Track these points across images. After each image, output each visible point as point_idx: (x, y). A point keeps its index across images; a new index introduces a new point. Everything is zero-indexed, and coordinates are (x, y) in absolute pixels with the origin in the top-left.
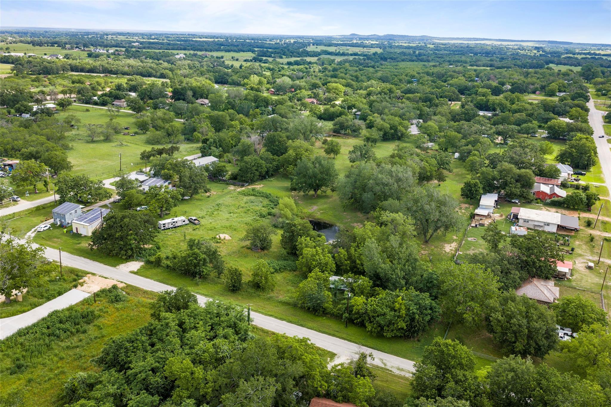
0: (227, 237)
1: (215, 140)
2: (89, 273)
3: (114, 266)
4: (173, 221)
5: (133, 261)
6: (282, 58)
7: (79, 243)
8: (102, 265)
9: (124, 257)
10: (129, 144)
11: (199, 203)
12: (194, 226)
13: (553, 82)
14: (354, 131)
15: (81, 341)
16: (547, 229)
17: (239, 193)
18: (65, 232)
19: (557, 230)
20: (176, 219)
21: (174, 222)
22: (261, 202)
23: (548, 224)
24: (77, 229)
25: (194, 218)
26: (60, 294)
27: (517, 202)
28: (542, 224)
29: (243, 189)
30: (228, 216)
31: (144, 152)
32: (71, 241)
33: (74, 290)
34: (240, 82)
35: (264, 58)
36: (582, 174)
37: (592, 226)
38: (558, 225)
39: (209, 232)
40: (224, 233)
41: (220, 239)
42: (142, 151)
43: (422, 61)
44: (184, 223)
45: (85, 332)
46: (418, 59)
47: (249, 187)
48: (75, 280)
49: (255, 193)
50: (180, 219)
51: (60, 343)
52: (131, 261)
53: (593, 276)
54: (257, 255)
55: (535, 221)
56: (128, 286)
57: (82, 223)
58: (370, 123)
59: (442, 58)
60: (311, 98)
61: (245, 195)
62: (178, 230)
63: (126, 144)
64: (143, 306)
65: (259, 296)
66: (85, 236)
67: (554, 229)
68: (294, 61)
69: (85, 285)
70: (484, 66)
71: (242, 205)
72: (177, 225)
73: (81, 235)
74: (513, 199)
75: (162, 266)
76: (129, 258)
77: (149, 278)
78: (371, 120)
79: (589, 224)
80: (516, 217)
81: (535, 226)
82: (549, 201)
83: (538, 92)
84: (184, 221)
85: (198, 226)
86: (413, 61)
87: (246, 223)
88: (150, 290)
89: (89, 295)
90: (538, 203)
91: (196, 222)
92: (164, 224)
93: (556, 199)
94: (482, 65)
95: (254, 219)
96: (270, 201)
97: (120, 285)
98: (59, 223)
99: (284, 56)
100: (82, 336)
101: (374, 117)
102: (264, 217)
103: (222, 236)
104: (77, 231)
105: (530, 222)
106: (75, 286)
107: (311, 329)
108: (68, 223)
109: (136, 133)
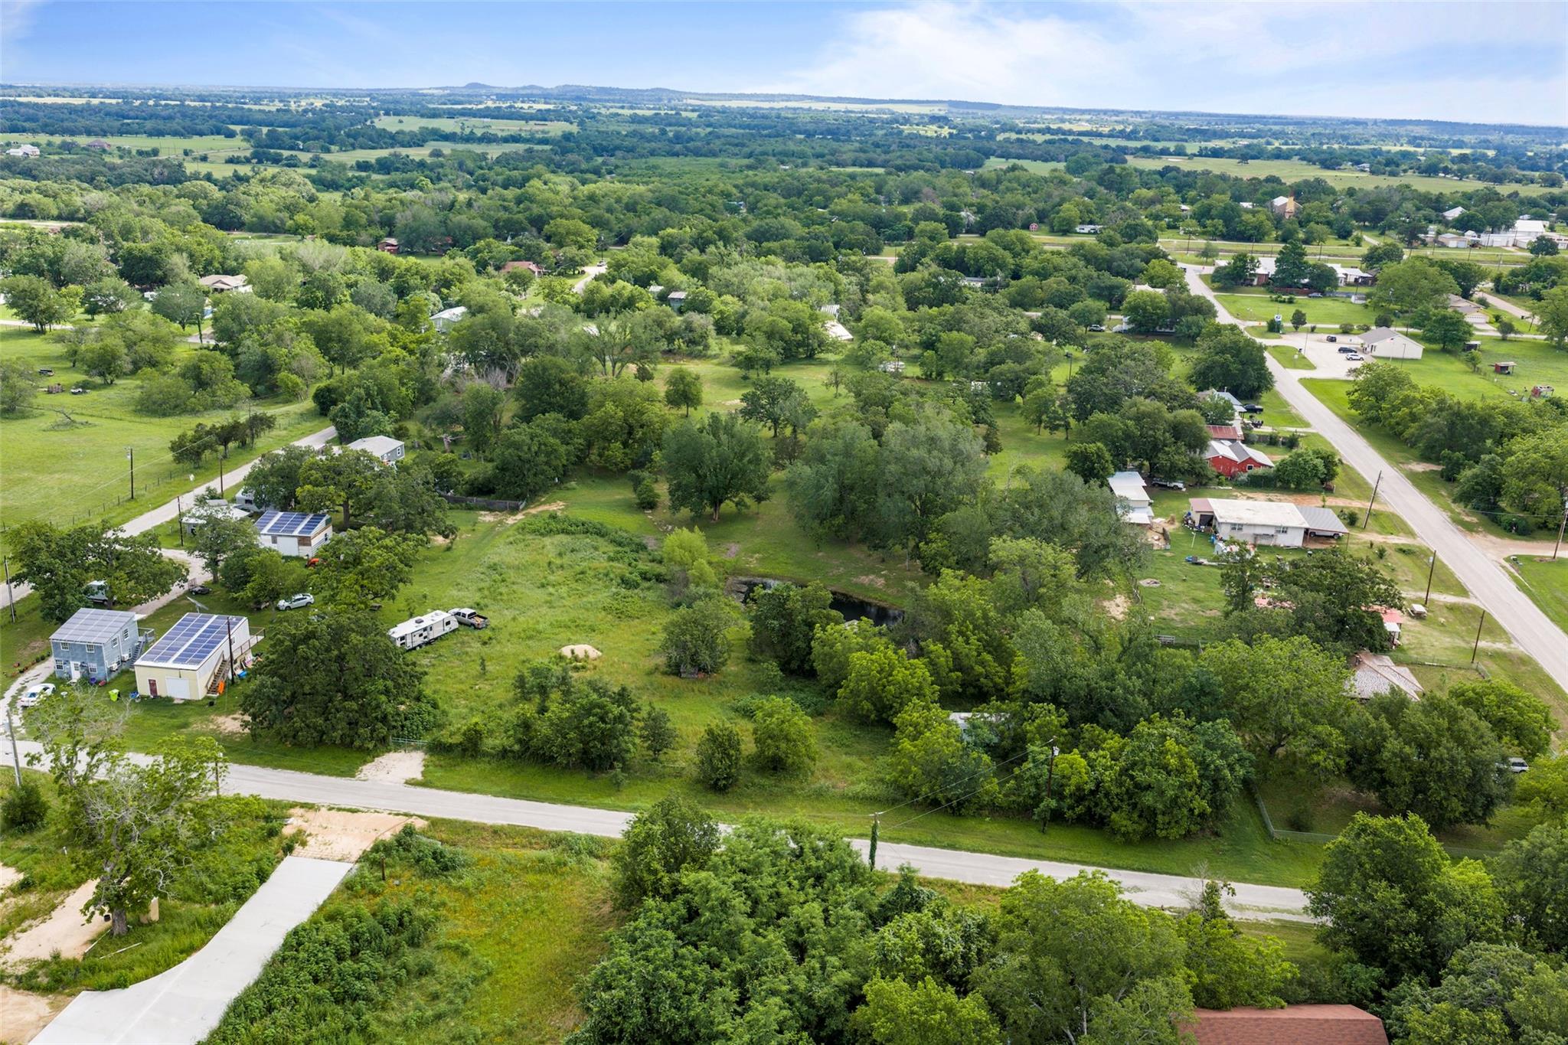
0: (593, 653)
2: (293, 805)
3: (350, 773)
4: (423, 625)
5: (389, 751)
6: (328, 151)
7: (185, 725)
8: (308, 777)
9: (371, 746)
10: (91, 420)
12: (476, 632)
14: (691, 342)
15: (435, 997)
16: (1282, 540)
17: (522, 529)
18: (114, 698)
19: (1305, 539)
20: (428, 619)
21: (425, 629)
22: (596, 549)
23: (1284, 530)
24: (153, 684)
25: (468, 611)
26: (263, 877)
27: (1180, 485)
28: (1272, 532)
29: (520, 516)
30: (540, 595)
31: (182, 437)
32: (155, 721)
33: (288, 858)
34: (283, 222)
35: (286, 153)
36: (1255, 411)
37: (1358, 524)
38: (1307, 531)
39: (530, 643)
40: (569, 641)
41: (576, 659)
42: (175, 438)
43: (697, 153)
44: (447, 629)
45: (424, 971)
46: (687, 149)
47: (533, 511)
48: (272, 833)
49: (553, 526)
50: (436, 620)
51: (385, 1016)
52: (383, 753)
53: (1436, 633)
54: (704, 687)
55: (1255, 525)
56: (435, 823)
57: (170, 664)
58: (722, 318)
59: (743, 145)
60: (518, 259)
61: (542, 535)
62: (443, 648)
63: (84, 419)
64: (525, 869)
65: (791, 791)
66: (187, 703)
67: (1297, 540)
68: (379, 161)
69: (311, 841)
70: (854, 165)
71: (558, 561)
72: (432, 635)
73: (169, 700)
74: (1174, 479)
75: (485, 754)
76: (383, 745)
77: (475, 791)
78: (721, 312)
79: (1352, 520)
80: (1209, 520)
81: (1256, 536)
82: (1244, 477)
83: (1034, 226)
84: (448, 623)
85: (488, 633)
86: (677, 155)
87: (604, 609)
88: (505, 823)
89: (348, 866)
90: (1220, 484)
91: (477, 621)
92: (403, 638)
94: (850, 162)
95: (618, 594)
96: (613, 541)
97: (419, 824)
98: (76, 676)
99: (333, 147)
100: (431, 984)
102: (636, 586)
103: (580, 649)
104: (154, 691)
105: (1245, 530)
106: (289, 849)
108: (111, 671)
109: (85, 386)
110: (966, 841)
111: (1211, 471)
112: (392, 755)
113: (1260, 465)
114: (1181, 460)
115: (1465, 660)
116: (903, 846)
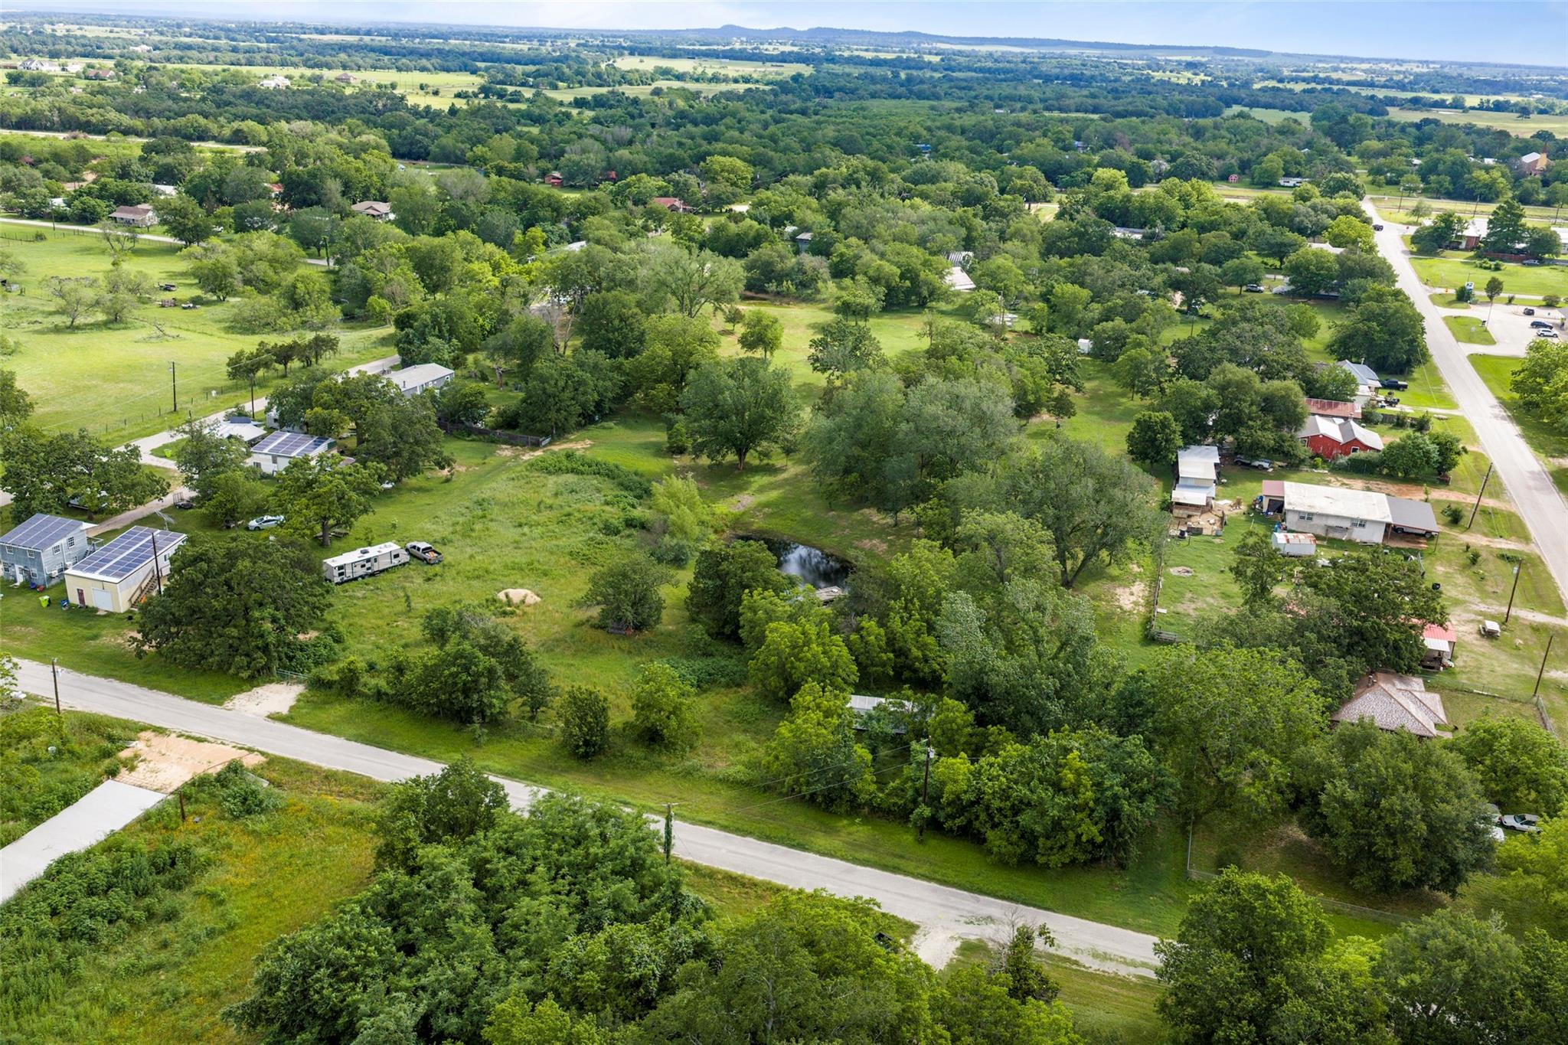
0: (532, 598)
1: (434, 317)
2: (144, 729)
3: (218, 700)
4: (367, 556)
5: (271, 682)
6: (556, 88)
7: (95, 637)
8: (179, 701)
9: (245, 675)
10: (183, 334)
11: (423, 500)
12: (426, 568)
13: (1269, 150)
14: (803, 285)
15: (165, 945)
16: (1359, 535)
17: (532, 465)
18: (44, 604)
19: (1385, 536)
20: (373, 551)
21: (368, 560)
22: (599, 490)
23: (1362, 524)
24: (81, 593)
25: (423, 545)
26: (68, 800)
27: (1266, 465)
28: (1346, 524)
29: (539, 453)
30: (513, 534)
31: (240, 355)
32: (72, 631)
33: (109, 785)
34: (463, 153)
35: (510, 89)
36: (1398, 388)
37: (1462, 522)
38: (1388, 525)
39: (474, 583)
40: (515, 585)
41: (509, 603)
42: (233, 355)
43: (921, 96)
44: (396, 562)
45: (171, 916)
46: (911, 92)
47: (556, 448)
48: (107, 754)
49: (575, 466)
50: (384, 551)
51: (103, 960)
52: (265, 683)
53: (1503, 657)
54: (625, 644)
55: (1327, 516)
56: (273, 761)
57: (96, 575)
58: (841, 261)
59: (970, 89)
60: (666, 195)
61: (550, 473)
62: (383, 581)
63: (174, 332)
64: (331, 820)
65: (659, 767)
66: (109, 615)
67: (1377, 536)
68: (595, 97)
69: (141, 766)
70: (1078, 111)
71: (549, 502)
72: (376, 567)
73: (96, 610)
74: (1257, 457)
75: (361, 694)
76: (258, 676)
77: (330, 732)
78: (842, 255)
79: (1455, 518)
80: (1278, 506)
81: (1329, 528)
82: (1343, 460)
83: (1234, 177)
84: (397, 556)
85: (437, 569)
86: (899, 97)
87: (571, 554)
88: (341, 768)
89: (159, 797)
90: (1315, 466)
91: (430, 555)
92: (341, 568)
93: (1360, 454)
94: (1073, 107)
95: (591, 539)
96: (621, 484)
97: (251, 761)
98: (20, 579)
99: (560, 84)
100: (167, 931)
101: (848, 247)
102: (617, 532)
103: (516, 594)
104: (82, 600)
105: (1316, 520)
106: (112, 773)
107: (832, 856)
108: (51, 578)
109: (197, 301)
110: (821, 840)
111: (1304, 451)
112: (274, 687)
113: (1366, 448)
114: (1268, 438)
115: (1523, 691)
116: (748, 839)
